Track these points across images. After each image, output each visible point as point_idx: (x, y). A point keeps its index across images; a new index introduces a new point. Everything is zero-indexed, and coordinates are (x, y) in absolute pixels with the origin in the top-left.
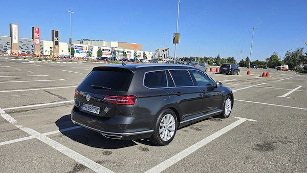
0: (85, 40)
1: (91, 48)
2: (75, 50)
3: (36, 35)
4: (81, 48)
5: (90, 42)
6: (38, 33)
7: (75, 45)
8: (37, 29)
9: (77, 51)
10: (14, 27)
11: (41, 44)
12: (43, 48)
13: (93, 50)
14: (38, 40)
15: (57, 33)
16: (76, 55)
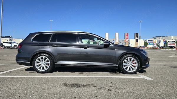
0: (158, 37)
1: (159, 41)
2: (148, 43)
3: (126, 37)
4: (152, 41)
5: (161, 37)
6: (127, 36)
7: (148, 40)
8: (127, 34)
9: (149, 44)
10: (117, 34)
11: (128, 41)
12: (129, 43)
13: (161, 42)
14: (127, 39)
15: (137, 34)
16: (149, 46)
